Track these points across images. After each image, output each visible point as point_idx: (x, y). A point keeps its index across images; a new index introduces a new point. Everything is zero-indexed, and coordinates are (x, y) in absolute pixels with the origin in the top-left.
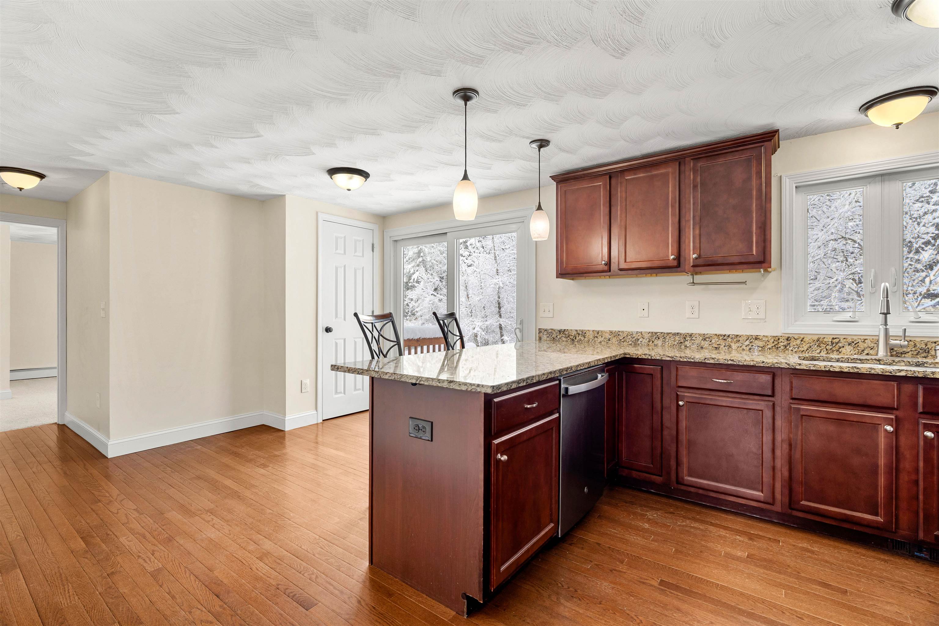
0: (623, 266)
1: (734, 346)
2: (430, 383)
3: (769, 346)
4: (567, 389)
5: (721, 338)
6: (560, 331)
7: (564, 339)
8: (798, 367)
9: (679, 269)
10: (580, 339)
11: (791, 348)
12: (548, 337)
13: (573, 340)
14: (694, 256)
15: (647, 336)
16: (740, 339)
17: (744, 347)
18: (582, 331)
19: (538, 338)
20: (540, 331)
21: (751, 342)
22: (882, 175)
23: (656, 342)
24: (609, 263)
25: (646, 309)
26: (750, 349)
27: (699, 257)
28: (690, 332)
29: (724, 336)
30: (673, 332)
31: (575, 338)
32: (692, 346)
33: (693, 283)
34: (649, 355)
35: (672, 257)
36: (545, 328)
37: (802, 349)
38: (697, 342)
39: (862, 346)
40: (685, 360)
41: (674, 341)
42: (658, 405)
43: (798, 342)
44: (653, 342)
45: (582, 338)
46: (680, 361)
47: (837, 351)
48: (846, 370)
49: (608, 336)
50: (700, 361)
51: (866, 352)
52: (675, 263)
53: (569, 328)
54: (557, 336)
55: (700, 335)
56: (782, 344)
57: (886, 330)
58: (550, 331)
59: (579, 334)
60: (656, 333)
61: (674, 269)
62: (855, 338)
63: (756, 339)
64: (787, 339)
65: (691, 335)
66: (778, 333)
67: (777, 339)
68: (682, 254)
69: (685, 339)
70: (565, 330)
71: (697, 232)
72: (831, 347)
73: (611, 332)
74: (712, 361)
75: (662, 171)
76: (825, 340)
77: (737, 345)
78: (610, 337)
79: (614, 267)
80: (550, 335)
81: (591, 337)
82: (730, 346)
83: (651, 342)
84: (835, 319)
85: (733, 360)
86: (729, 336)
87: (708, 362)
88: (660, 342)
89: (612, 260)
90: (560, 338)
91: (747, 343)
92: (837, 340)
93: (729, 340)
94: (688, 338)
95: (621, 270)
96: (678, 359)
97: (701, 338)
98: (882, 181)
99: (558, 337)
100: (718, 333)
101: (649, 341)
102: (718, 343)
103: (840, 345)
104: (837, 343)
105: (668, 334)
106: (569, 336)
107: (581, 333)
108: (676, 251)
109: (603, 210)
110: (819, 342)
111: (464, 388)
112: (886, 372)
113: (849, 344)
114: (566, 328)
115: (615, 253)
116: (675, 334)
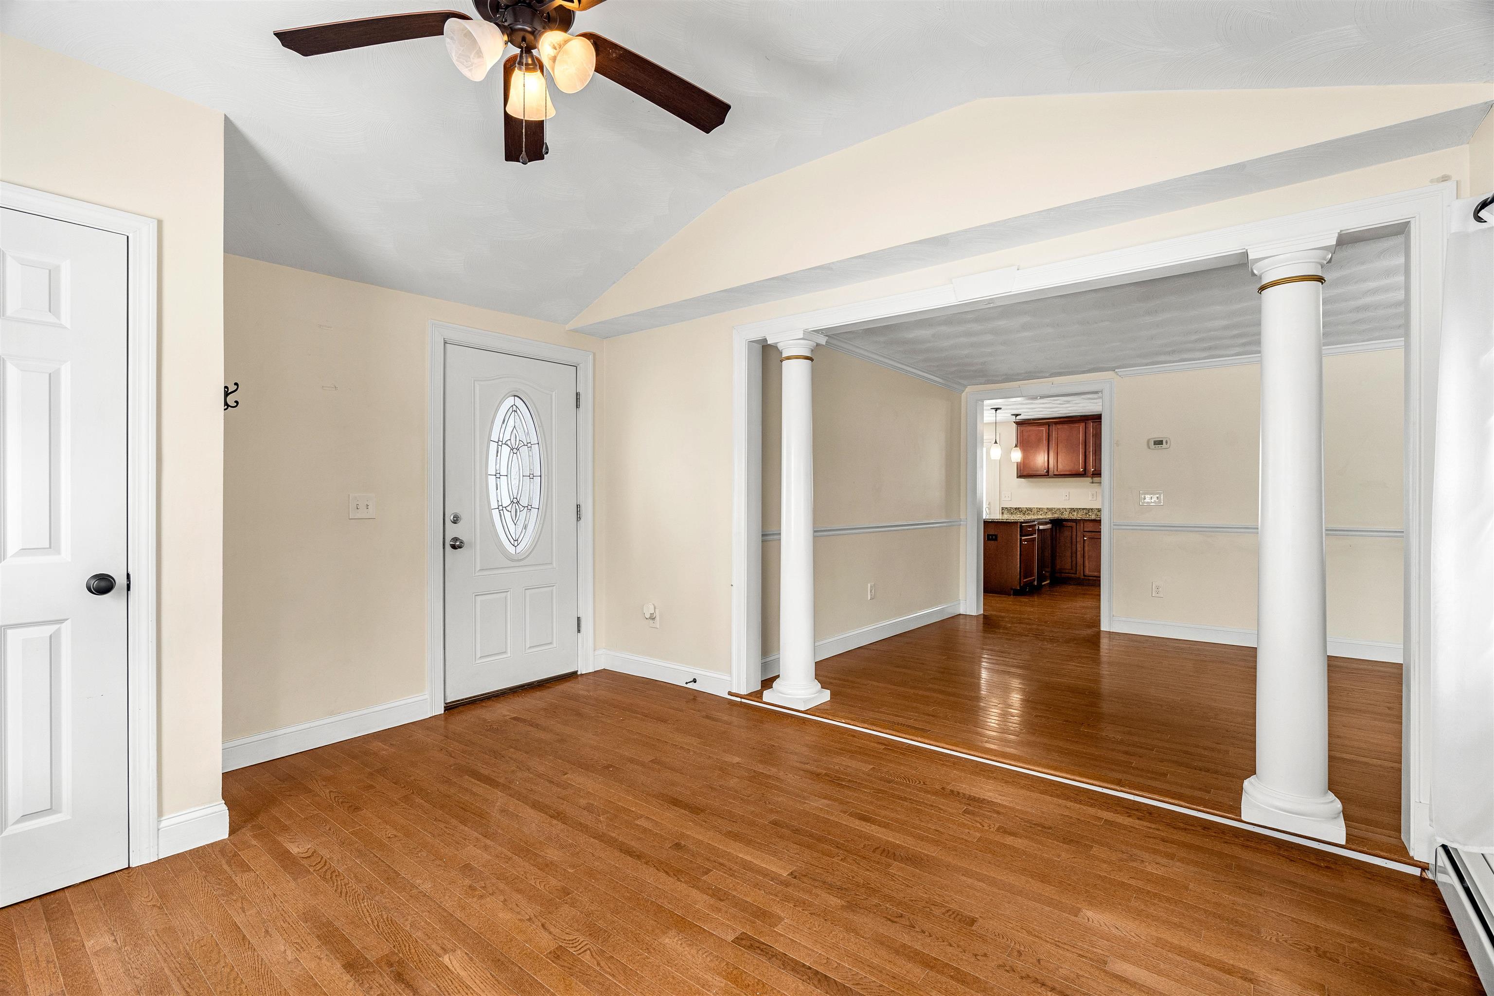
0: (1056, 473)
2: (998, 520)
4: (1038, 527)
6: (1016, 509)
7: (1018, 513)
9: (1085, 476)
12: (1008, 512)
13: (1024, 513)
14: (1092, 470)
15: (1068, 510)
18: (1030, 508)
19: (1001, 513)
20: (1003, 509)
23: (1071, 512)
24: (1048, 471)
25: (1068, 496)
27: (1095, 470)
30: (1083, 508)
31: (1026, 512)
33: (1093, 483)
34: (1069, 517)
35: (1082, 470)
36: (1006, 507)
38: (1095, 513)
41: (1083, 513)
42: (1074, 540)
45: (1030, 512)
46: (1085, 519)
49: (1046, 511)
50: (1093, 519)
52: (1083, 473)
54: (1014, 511)
55: (1097, 509)
58: (1009, 508)
59: (1028, 510)
60: (1073, 509)
61: (1082, 476)
65: (1092, 509)
68: (1087, 469)
69: (1089, 511)
71: (1094, 458)
73: (1048, 508)
75: (1077, 425)
79: (1051, 473)
80: (1010, 510)
81: (1036, 511)
88: (1075, 513)
89: (1050, 470)
90: (1016, 512)
95: (1055, 475)
105: (1080, 509)
106: (1022, 511)
108: (1083, 467)
109: (1045, 442)
111: (1013, 521)
114: (1020, 507)
115: (1051, 465)
116: (1083, 509)
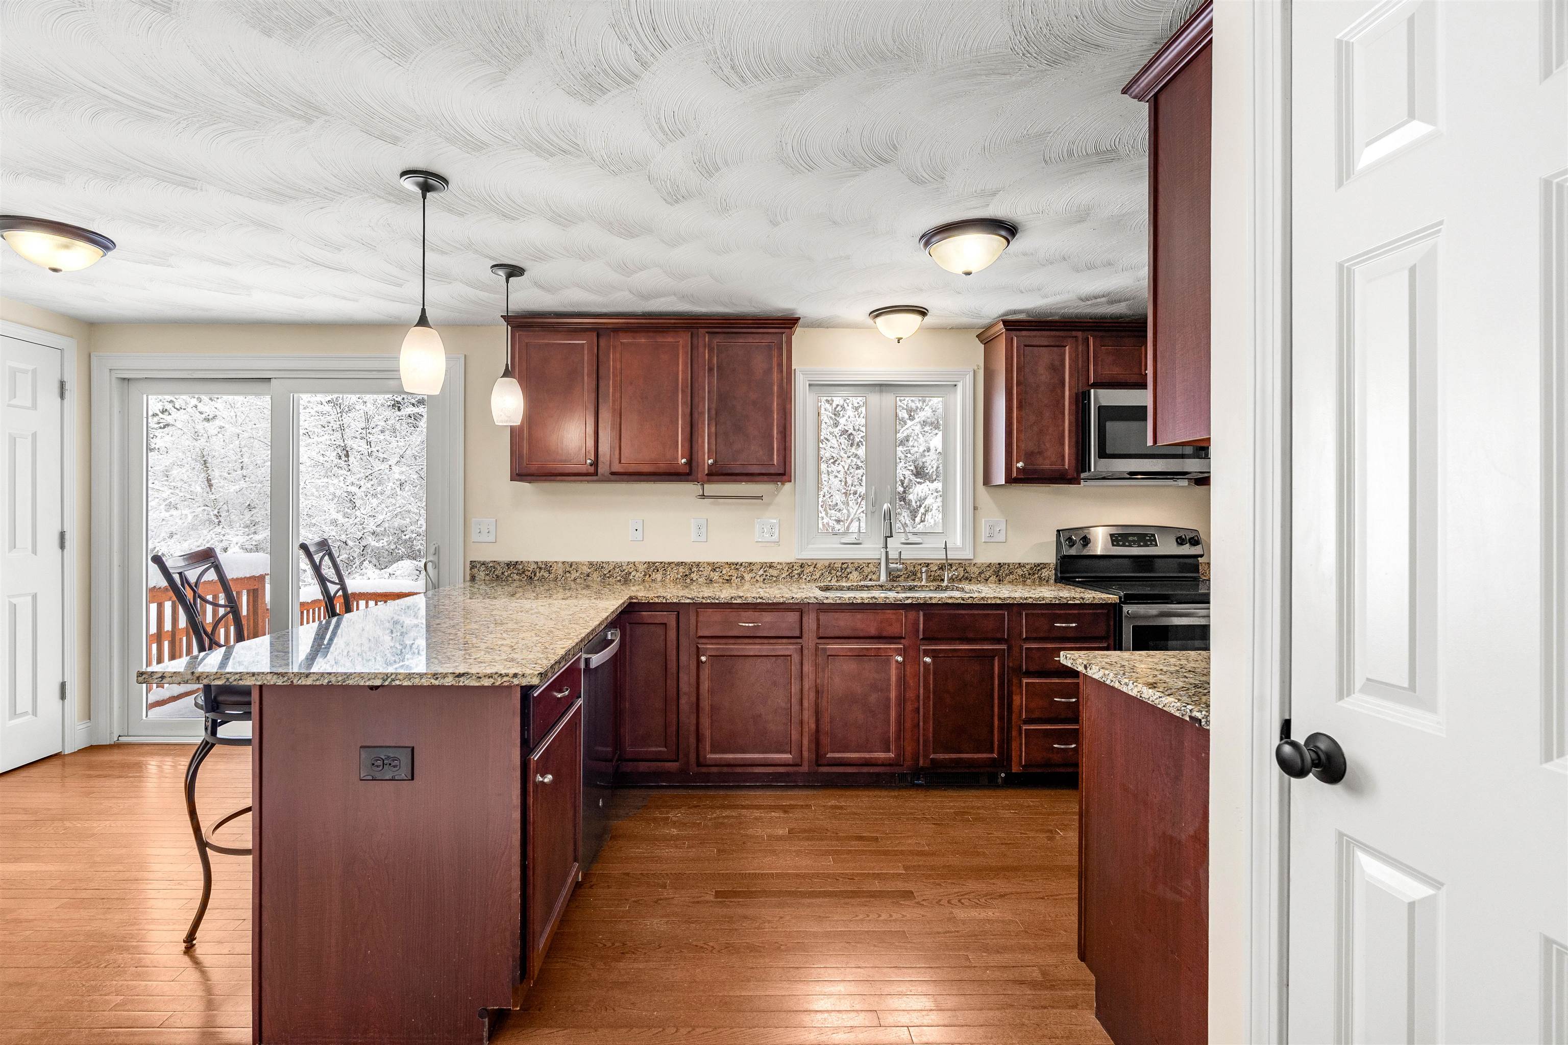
0: (617, 468)
1: (747, 577)
2: (417, 682)
3: (784, 576)
4: (587, 661)
5: (733, 567)
6: (509, 565)
7: (516, 577)
8: (825, 601)
9: (690, 477)
10: (543, 576)
11: (805, 577)
12: (487, 575)
13: (531, 578)
14: (711, 461)
15: (642, 568)
16: (754, 568)
17: (757, 577)
18: (546, 563)
19: (468, 578)
20: (473, 565)
21: (765, 571)
22: (881, 385)
23: (654, 576)
24: (595, 464)
25: (640, 529)
26: (764, 580)
27: (715, 462)
28: (697, 560)
29: (736, 565)
30: (676, 560)
31: (535, 575)
32: (700, 580)
33: (703, 496)
34: (664, 598)
35: (684, 461)
36: (482, 559)
37: (815, 577)
38: (705, 573)
39: (867, 570)
40: (709, 601)
41: (678, 574)
43: (811, 569)
44: (650, 576)
45: (546, 574)
46: (702, 603)
47: (846, 577)
48: (866, 601)
49: (586, 570)
50: (726, 601)
51: (869, 577)
52: (687, 469)
53: (524, 559)
54: (503, 573)
55: (708, 564)
56: (796, 572)
57: (887, 552)
58: (491, 565)
59: (541, 568)
60: (654, 563)
61: (683, 477)
62: (861, 562)
63: (770, 567)
64: (801, 566)
65: (698, 565)
66: (791, 559)
67: (791, 566)
68: (695, 457)
69: (691, 570)
70: (517, 562)
71: (713, 429)
72: (840, 574)
73: (591, 564)
74: (739, 601)
75: (670, 339)
76: (836, 565)
77: (751, 575)
78: (589, 571)
79: (603, 469)
80: (490, 571)
81: (560, 572)
82: (743, 578)
83: (648, 576)
84: (844, 541)
85: (761, 598)
86: (741, 564)
87: (735, 602)
88: (659, 576)
89: (601, 459)
90: (509, 576)
91: (761, 572)
92: (845, 566)
93: (742, 569)
94: (694, 569)
95: (613, 474)
96: (700, 600)
97: (710, 568)
98: (881, 391)
99: (506, 574)
100: (729, 561)
101: (645, 575)
102: (729, 574)
103: (848, 570)
104: (846, 569)
105: (670, 563)
106: (523, 572)
107: (543, 566)
108: (687, 453)
109: (588, 382)
110: (830, 568)
111: (487, 682)
112: (898, 600)
113: (856, 569)
114: (520, 560)
115: (604, 448)
116: (679, 564)
